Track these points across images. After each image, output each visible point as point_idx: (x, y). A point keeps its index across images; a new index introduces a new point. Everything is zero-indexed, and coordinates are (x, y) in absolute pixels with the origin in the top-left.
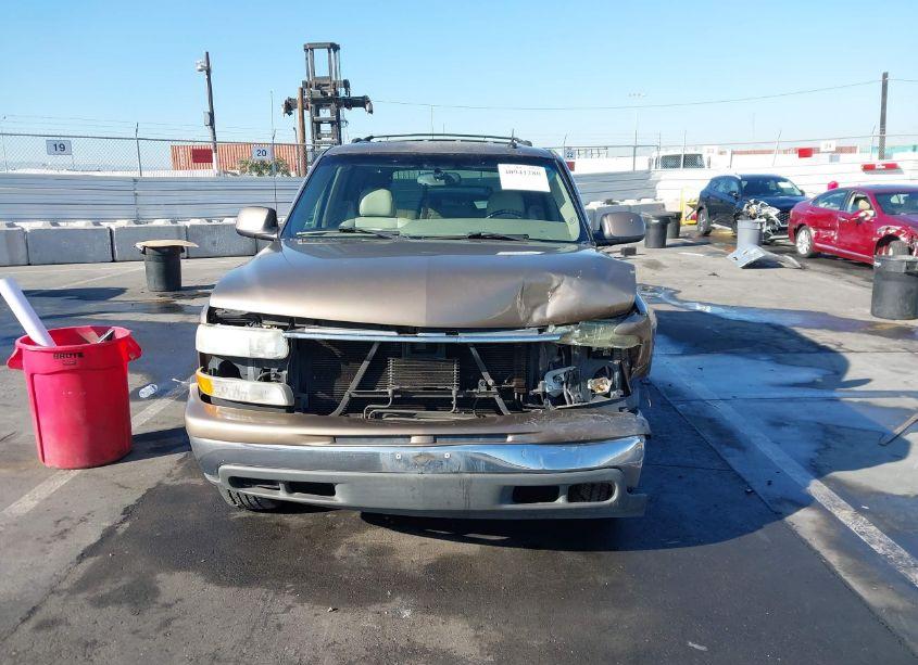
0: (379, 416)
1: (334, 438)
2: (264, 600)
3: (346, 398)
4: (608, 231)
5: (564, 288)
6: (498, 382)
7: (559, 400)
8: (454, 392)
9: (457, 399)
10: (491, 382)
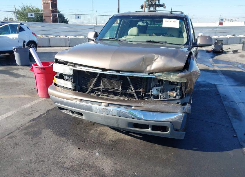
0: (99, 95)
1: (81, 100)
2: (63, 141)
3: (90, 89)
4: (199, 42)
5: (159, 59)
6: (135, 89)
7: (157, 97)
8: (120, 90)
9: (121, 93)
10: (132, 89)
